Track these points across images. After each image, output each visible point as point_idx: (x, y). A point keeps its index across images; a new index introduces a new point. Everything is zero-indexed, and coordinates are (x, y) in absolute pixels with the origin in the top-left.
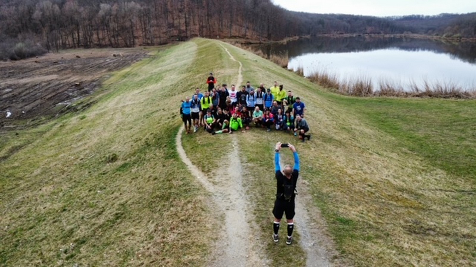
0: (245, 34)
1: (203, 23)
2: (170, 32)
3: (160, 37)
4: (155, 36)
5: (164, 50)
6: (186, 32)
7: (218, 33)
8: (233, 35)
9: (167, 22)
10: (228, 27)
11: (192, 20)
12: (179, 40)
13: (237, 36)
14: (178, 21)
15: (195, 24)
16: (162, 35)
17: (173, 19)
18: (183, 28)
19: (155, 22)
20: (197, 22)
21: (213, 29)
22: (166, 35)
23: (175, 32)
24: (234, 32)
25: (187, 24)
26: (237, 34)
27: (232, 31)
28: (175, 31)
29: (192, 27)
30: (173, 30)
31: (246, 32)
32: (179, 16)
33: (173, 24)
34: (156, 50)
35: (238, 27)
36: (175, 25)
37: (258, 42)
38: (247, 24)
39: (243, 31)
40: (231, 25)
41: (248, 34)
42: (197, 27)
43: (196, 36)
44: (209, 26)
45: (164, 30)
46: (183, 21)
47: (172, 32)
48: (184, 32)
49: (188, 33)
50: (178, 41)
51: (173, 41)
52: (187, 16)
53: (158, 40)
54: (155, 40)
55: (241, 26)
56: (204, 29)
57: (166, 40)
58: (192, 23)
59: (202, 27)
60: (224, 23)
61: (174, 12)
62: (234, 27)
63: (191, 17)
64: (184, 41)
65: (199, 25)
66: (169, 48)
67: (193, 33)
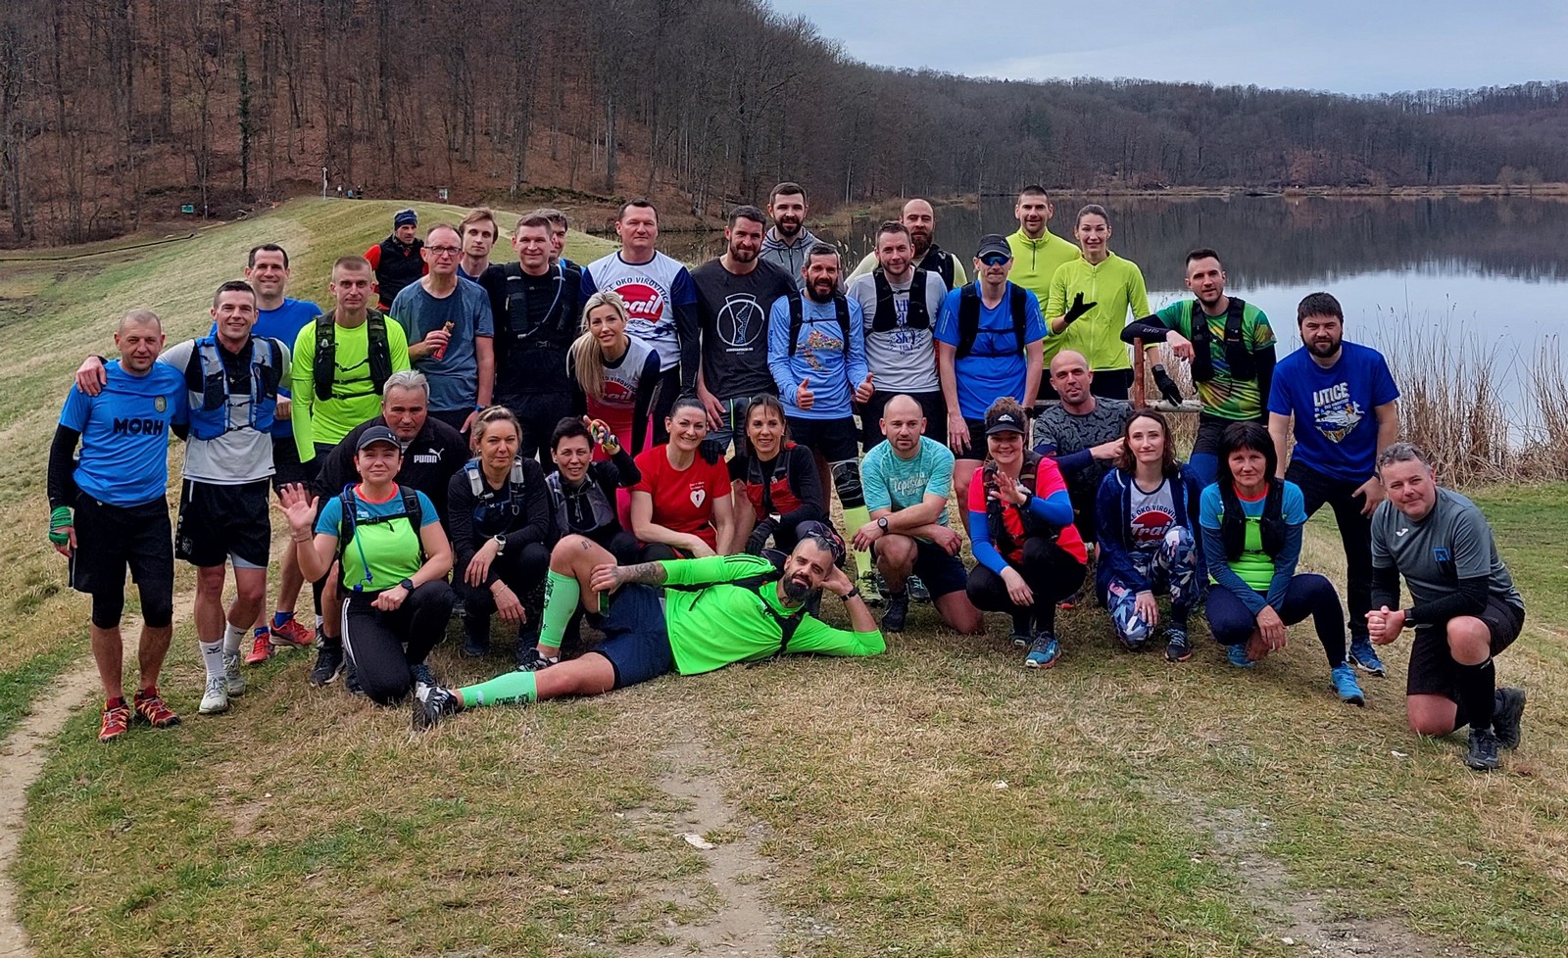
0: (610, 176)
1: (349, 115)
2: (141, 163)
3: (74, 196)
4: (44, 191)
5: (96, 269)
6: (244, 167)
7: (442, 173)
8: (535, 181)
9: (123, 109)
10: (504, 138)
11: (285, 93)
12: (199, 214)
13: (561, 192)
14: (197, 98)
15: (299, 122)
16: (88, 185)
17: (166, 88)
18: (228, 144)
19: (51, 104)
20: (313, 111)
21: (414, 147)
22: (117, 182)
23: (177, 169)
24: (539, 168)
25: (250, 121)
26: (561, 180)
27: (532, 163)
28: (173, 163)
29: (283, 137)
30: (159, 155)
31: (612, 167)
32: (203, 74)
33: (164, 118)
34: (46, 270)
35: (566, 144)
36: (177, 127)
37: (689, 221)
38: (620, 122)
39: (597, 163)
40: (523, 133)
41: (623, 177)
42: (315, 138)
43: (309, 187)
44: (390, 130)
45: (107, 157)
46: (226, 104)
47: (151, 167)
48: (232, 167)
49: (260, 170)
50: (187, 217)
51: (159, 216)
52: (254, 76)
53: (64, 212)
54: (41, 214)
55: (586, 135)
56: (358, 148)
57: (115, 216)
58: (281, 113)
59: (348, 137)
60: (480, 117)
61: (175, 51)
62: (543, 138)
63: (281, 81)
64: (231, 217)
65: (330, 124)
66: (127, 258)
67: (289, 172)
